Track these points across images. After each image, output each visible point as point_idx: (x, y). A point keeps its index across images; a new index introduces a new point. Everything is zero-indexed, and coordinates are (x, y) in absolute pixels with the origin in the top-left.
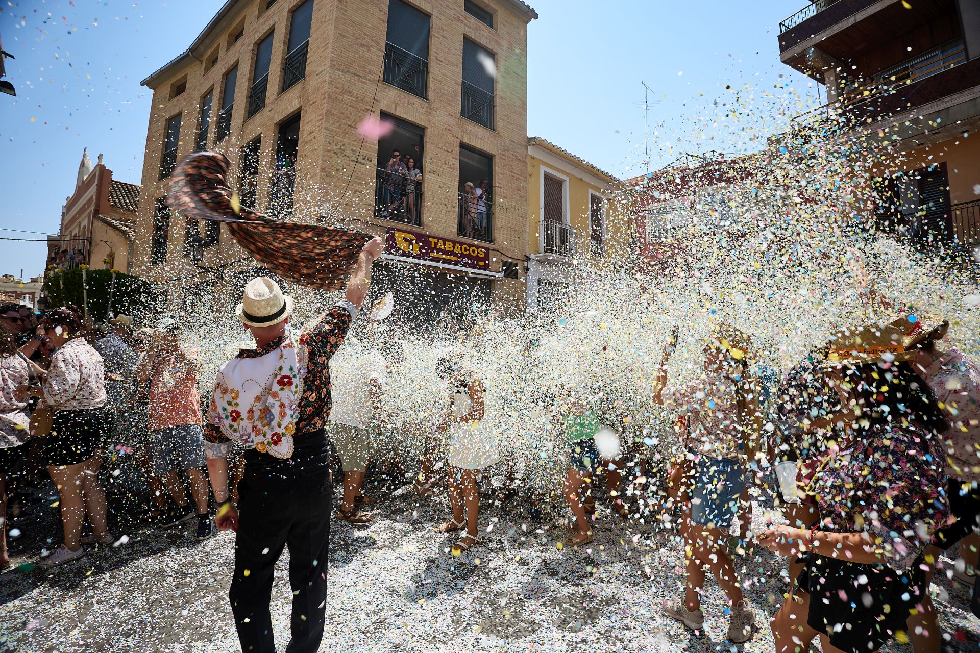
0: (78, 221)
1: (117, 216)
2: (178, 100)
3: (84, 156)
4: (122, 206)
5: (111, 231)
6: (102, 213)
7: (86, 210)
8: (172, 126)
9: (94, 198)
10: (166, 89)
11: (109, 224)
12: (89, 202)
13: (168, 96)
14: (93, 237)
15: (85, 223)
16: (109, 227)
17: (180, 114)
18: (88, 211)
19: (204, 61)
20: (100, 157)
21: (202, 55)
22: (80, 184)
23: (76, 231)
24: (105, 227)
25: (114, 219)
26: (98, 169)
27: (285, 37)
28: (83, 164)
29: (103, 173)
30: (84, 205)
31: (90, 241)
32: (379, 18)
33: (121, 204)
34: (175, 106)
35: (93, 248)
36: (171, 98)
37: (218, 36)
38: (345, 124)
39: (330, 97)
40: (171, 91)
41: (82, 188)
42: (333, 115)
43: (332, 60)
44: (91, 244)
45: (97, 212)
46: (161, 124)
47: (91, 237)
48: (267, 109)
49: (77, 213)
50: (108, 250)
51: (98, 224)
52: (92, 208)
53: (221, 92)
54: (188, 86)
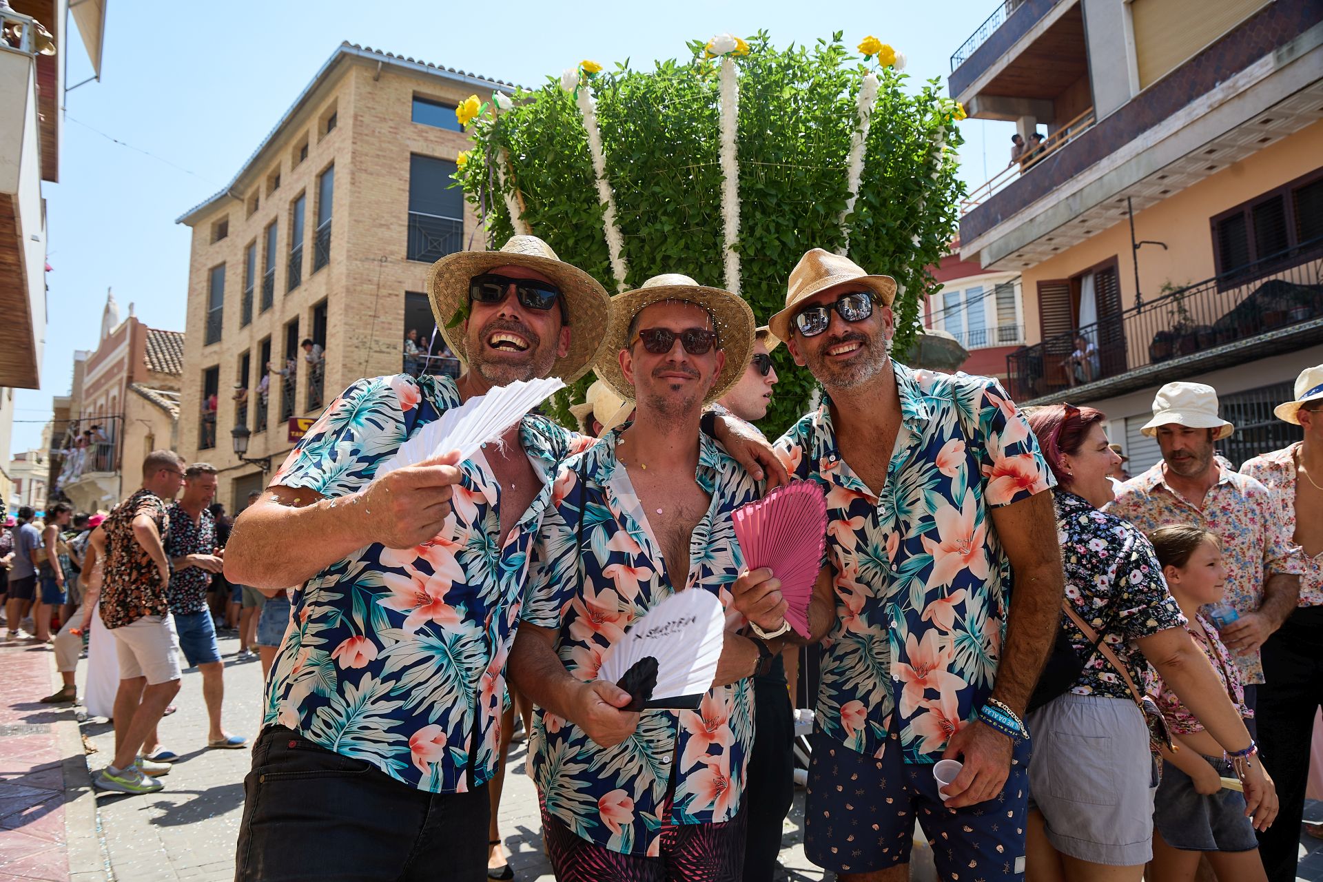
0: (105, 388)
1: (156, 384)
2: (220, 246)
3: (109, 298)
4: (162, 368)
5: (149, 406)
6: (137, 381)
7: (114, 375)
8: (216, 277)
9: (126, 361)
10: (206, 230)
11: (146, 397)
12: (119, 364)
13: (209, 238)
14: (127, 412)
15: (115, 392)
16: (146, 402)
17: (224, 264)
18: (118, 377)
19: (246, 202)
20: (131, 306)
21: (242, 193)
22: (105, 337)
23: (102, 401)
24: (141, 401)
25: (153, 388)
26: (129, 324)
27: (315, 207)
28: (107, 310)
29: (135, 328)
30: (112, 368)
31: (123, 418)
32: (399, 189)
33: (161, 366)
34: (217, 253)
35: (126, 427)
36: (213, 242)
37: (256, 177)
38: (365, 315)
39: (348, 290)
40: (212, 233)
41: (109, 344)
42: (353, 308)
43: (348, 251)
44: (124, 422)
45: (130, 379)
46: (204, 275)
47: (124, 414)
48: (303, 287)
49: (103, 377)
50: (146, 432)
51: (132, 396)
52: (124, 374)
53: (264, 249)
54: (230, 229)
